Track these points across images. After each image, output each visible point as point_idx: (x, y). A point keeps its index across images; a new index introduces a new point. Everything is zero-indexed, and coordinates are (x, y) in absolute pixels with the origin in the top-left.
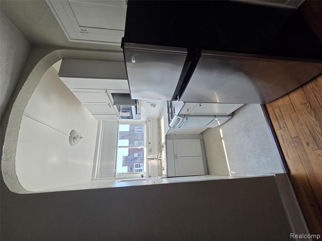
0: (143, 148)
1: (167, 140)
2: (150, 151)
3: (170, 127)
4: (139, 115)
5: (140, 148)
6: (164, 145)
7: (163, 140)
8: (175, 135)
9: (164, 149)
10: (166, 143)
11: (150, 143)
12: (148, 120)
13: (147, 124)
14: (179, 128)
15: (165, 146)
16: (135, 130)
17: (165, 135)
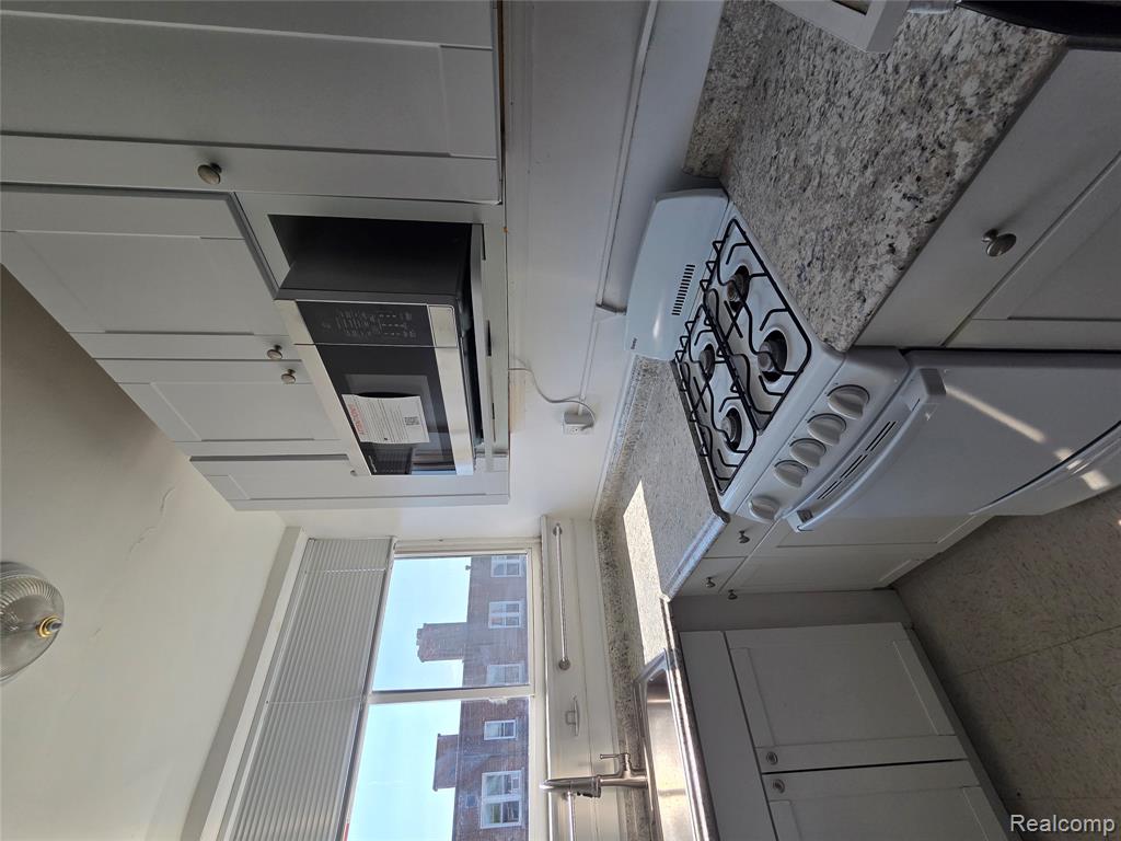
0: (525, 702)
1: (686, 636)
2: (567, 720)
3: (726, 517)
4: (498, 460)
5: (504, 699)
6: (669, 675)
7: (655, 639)
8: (732, 596)
9: (673, 699)
10: (681, 656)
11: (563, 666)
12: (552, 525)
13: (544, 554)
14: (805, 515)
15: (674, 680)
16: (491, 615)
17: (667, 600)
